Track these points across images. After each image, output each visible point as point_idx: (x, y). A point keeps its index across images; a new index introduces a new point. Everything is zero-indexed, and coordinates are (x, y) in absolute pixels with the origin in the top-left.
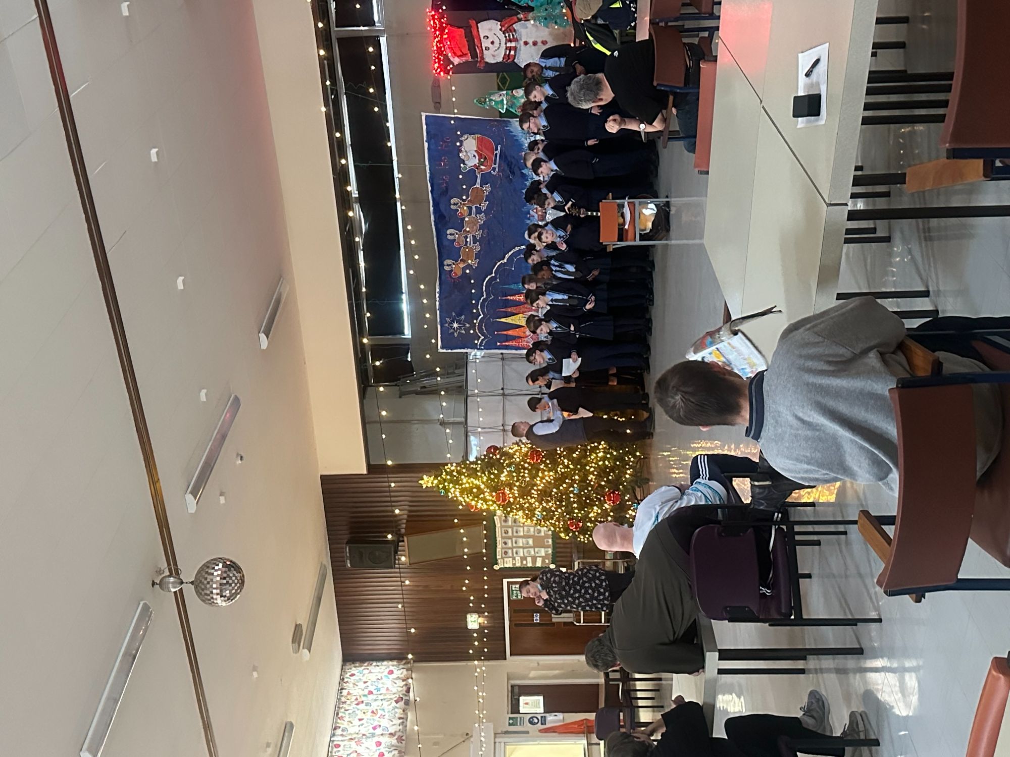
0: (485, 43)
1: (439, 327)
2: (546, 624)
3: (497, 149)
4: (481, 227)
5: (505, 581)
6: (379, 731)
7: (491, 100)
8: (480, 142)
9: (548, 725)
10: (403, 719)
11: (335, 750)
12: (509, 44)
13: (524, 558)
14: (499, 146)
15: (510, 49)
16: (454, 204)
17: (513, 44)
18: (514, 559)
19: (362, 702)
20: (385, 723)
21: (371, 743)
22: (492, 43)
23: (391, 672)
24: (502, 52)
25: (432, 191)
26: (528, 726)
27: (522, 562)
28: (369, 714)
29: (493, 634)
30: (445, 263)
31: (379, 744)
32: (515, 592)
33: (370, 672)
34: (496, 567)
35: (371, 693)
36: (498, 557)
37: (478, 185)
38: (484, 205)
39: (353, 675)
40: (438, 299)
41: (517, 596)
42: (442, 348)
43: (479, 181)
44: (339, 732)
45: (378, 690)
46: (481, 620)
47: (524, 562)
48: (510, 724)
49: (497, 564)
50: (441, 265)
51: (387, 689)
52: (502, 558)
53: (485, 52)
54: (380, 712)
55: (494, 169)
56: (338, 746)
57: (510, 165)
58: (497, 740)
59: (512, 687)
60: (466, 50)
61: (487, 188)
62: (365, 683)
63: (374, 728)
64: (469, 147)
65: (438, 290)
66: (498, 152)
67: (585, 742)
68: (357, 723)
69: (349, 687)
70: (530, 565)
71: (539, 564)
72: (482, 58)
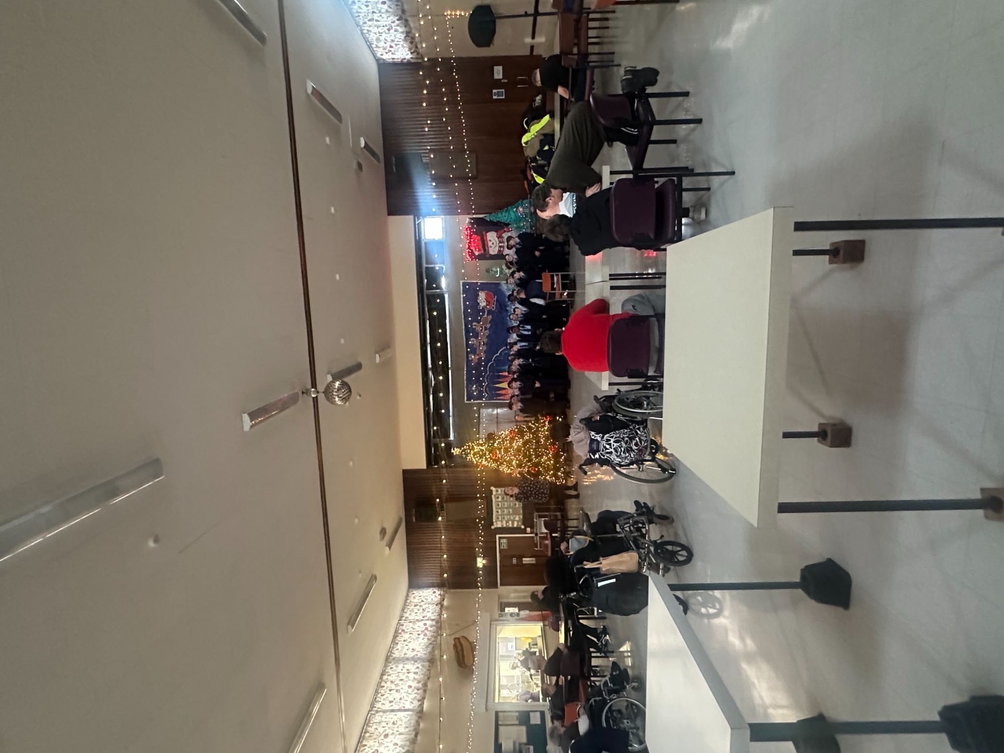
0: (490, 244)
1: (465, 389)
2: (520, 564)
3: (494, 298)
4: (487, 337)
5: (498, 536)
6: (426, 618)
7: (492, 271)
8: (487, 295)
9: (520, 617)
10: (440, 615)
11: (401, 627)
12: (500, 245)
13: (507, 522)
14: (496, 297)
15: (500, 247)
16: (475, 325)
17: (502, 244)
18: (502, 522)
19: (418, 605)
20: (429, 615)
21: (421, 624)
22: (493, 244)
23: (434, 592)
24: (497, 248)
25: (464, 318)
26: (509, 617)
27: (506, 524)
28: (421, 611)
29: (490, 569)
30: (470, 355)
31: (425, 624)
32: (503, 544)
33: (423, 592)
34: (493, 527)
35: (423, 601)
36: (494, 521)
37: (485, 316)
38: (488, 326)
39: (413, 594)
40: (465, 375)
41: (504, 547)
42: (467, 400)
43: (486, 313)
44: (404, 618)
45: (427, 599)
46: (484, 562)
47: (508, 524)
48: (499, 617)
49: (493, 525)
50: (468, 357)
51: (432, 599)
52: (496, 521)
53: (490, 249)
54: (427, 610)
55: (493, 308)
56: (403, 625)
57: (500, 305)
58: (492, 623)
59: (501, 603)
60: (481, 247)
61: (490, 317)
62: (420, 596)
63: (424, 617)
64: (482, 296)
65: (465, 369)
66: (495, 299)
67: (542, 624)
68: (413, 614)
69: (411, 599)
70: (510, 526)
71: (515, 525)
72: (488, 252)
